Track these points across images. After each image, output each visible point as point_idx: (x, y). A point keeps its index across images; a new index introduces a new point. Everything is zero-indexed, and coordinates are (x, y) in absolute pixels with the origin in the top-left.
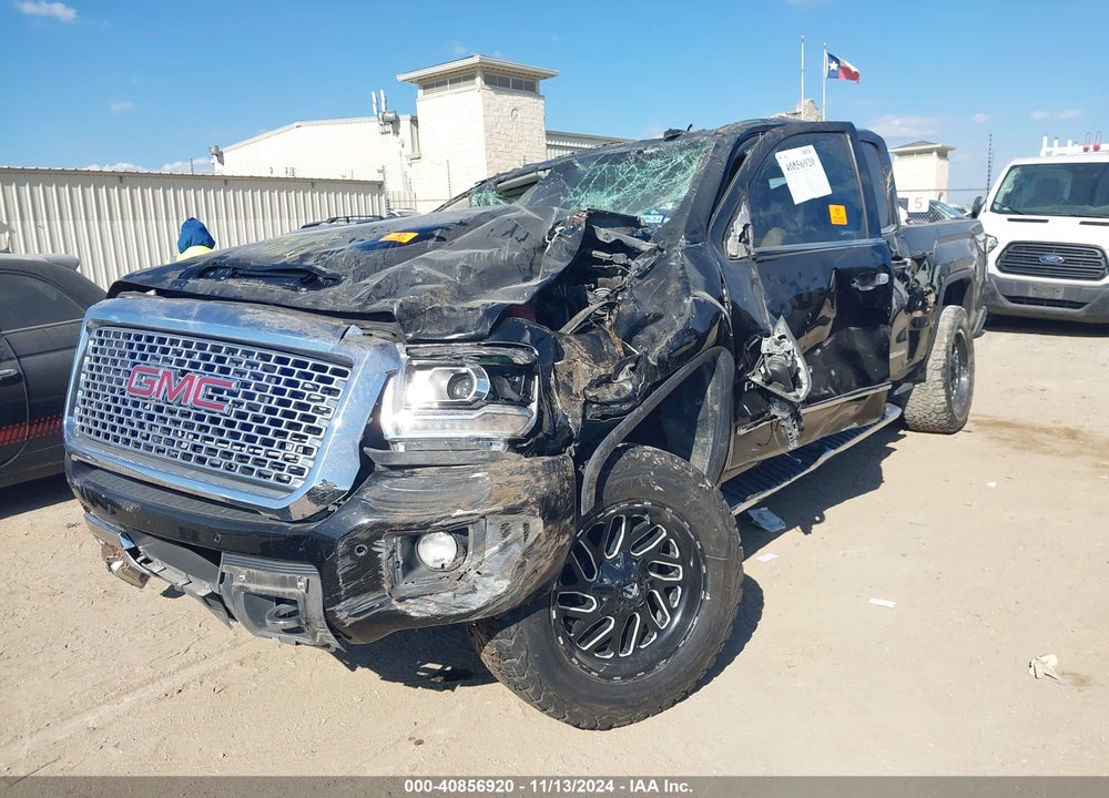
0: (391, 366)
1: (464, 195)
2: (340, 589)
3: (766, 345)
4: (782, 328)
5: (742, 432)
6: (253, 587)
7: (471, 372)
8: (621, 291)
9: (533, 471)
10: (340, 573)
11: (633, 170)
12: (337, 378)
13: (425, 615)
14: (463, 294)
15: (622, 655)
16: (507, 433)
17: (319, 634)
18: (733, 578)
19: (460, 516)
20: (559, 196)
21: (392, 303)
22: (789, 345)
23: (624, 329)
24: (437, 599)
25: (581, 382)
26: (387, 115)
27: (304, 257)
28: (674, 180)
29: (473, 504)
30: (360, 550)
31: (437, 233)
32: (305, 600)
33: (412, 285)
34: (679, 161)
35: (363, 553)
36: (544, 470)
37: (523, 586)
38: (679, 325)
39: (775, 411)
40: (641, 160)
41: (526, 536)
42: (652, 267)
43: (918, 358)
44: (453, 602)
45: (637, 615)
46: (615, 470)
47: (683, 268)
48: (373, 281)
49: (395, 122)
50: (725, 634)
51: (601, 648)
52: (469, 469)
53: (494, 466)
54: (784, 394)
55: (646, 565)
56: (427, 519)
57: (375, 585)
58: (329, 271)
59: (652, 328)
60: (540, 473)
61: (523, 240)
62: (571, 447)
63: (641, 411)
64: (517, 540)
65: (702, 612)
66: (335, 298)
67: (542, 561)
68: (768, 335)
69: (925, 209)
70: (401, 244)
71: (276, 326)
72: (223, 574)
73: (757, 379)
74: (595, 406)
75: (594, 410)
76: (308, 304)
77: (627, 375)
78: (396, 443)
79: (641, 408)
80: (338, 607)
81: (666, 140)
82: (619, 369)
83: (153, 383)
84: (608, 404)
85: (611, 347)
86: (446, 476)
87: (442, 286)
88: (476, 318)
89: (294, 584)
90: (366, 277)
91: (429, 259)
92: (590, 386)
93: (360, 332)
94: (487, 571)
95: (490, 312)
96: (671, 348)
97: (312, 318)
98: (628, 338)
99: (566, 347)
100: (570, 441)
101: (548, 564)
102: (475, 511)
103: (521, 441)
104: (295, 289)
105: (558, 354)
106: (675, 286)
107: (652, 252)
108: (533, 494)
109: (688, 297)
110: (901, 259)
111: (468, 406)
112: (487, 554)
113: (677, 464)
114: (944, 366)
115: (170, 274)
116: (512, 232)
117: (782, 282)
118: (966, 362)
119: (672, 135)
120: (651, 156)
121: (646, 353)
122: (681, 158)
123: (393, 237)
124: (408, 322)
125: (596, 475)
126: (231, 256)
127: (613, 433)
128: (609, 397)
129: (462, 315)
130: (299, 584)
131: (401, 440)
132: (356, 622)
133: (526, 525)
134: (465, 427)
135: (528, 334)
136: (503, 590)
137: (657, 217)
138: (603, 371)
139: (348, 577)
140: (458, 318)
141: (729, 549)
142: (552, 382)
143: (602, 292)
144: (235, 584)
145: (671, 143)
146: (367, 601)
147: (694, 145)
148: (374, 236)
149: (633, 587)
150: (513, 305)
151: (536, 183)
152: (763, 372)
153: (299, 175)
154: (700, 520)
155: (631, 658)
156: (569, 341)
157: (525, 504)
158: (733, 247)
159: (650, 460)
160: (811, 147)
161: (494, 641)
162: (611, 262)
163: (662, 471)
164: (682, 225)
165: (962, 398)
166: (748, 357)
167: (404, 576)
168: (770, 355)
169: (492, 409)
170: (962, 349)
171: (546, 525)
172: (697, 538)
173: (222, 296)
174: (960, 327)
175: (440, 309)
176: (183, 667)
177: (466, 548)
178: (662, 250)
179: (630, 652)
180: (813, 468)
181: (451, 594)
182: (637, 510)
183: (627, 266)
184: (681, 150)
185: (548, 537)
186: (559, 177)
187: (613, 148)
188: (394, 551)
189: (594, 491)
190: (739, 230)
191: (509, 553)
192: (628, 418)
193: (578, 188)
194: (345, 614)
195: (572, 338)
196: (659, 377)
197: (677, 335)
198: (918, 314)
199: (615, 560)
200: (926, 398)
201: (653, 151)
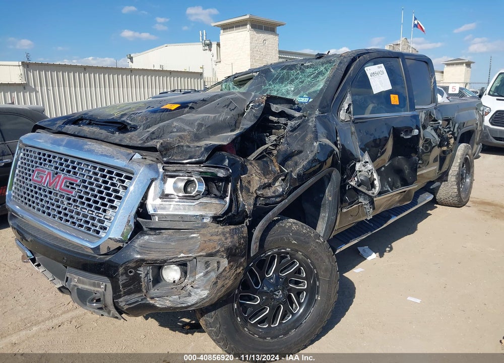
0: (153, 176)
1: (219, 83)
2: (121, 291)
3: (358, 166)
4: (367, 157)
5: (344, 210)
6: (80, 286)
7: (195, 180)
8: (283, 137)
9: (224, 234)
10: (120, 283)
11: (298, 73)
12: (127, 181)
13: (164, 306)
14: (197, 138)
15: (272, 326)
16: (212, 213)
17: (112, 312)
18: (333, 290)
19: (183, 257)
20: (262, 86)
21: (157, 142)
22: (370, 166)
23: (280, 158)
24: (170, 299)
25: (254, 186)
26: (206, 42)
27: (123, 115)
28: (318, 79)
29: (190, 251)
30: (131, 272)
31: (190, 105)
32: (104, 295)
33: (171, 133)
34: (321, 69)
35: (132, 274)
36: (230, 233)
37: (216, 293)
38: (311, 157)
39: (361, 200)
40: (302, 68)
41: (218, 268)
42: (299, 126)
43: (444, 169)
44: (179, 301)
45: (282, 306)
46: (271, 232)
47: (315, 126)
48: (152, 130)
49: (210, 45)
50: (327, 317)
51: (261, 322)
52: (189, 232)
53: (203, 231)
54: (366, 192)
55: (287, 280)
56: (165, 258)
57: (139, 290)
58: (132, 123)
59: (296, 158)
60: (228, 235)
61: (233, 110)
62: (247, 221)
63: (286, 202)
64: (213, 270)
65: (316, 305)
66: (131, 138)
67: (227, 281)
68: (359, 161)
69: (457, 92)
70: (171, 110)
71: (100, 152)
72: (67, 278)
73: (353, 183)
74: (262, 199)
75: (261, 201)
76: (117, 141)
77: (280, 183)
78: (154, 216)
79: (286, 200)
80: (120, 300)
81: (316, 59)
82: (275, 180)
83: (43, 177)
84: (269, 198)
85: (273, 167)
86: (178, 236)
87: (186, 133)
88: (200, 152)
89: (99, 287)
90: (149, 127)
91: (182, 119)
92: (259, 189)
93: (140, 157)
94: (197, 286)
95: (207, 149)
96: (305, 169)
97: (118, 148)
98: (282, 163)
99: (249, 167)
100: (247, 217)
101: (231, 282)
102: (190, 255)
103: (219, 217)
104: (113, 133)
105: (244, 171)
106: (310, 136)
107: (300, 117)
108: (223, 246)
109: (316, 142)
110: (437, 121)
111: (193, 198)
112: (197, 277)
113: (305, 229)
114: (457, 174)
115: (58, 122)
116: (228, 105)
117: (367, 134)
118: (470, 171)
119: (320, 56)
120: (308, 67)
121: (292, 171)
122: (322, 68)
123: (168, 106)
124: (164, 152)
125: (260, 235)
126: (90, 114)
127: (270, 213)
128: (270, 194)
129: (193, 150)
130: (102, 286)
131: (157, 215)
132: (129, 308)
133: (218, 262)
134: (191, 209)
135: (227, 161)
136: (205, 296)
137: (306, 99)
138: (266, 181)
139: (124, 286)
140: (191, 152)
141: (331, 274)
142: (238, 186)
143: (273, 138)
144: (73, 283)
145: (318, 60)
146: (135, 298)
147: (329, 62)
148: (159, 105)
149: (279, 292)
150: (220, 145)
151: (252, 78)
152: (356, 180)
153: (165, 69)
154: (316, 259)
155: (277, 328)
156: (251, 164)
157: (218, 251)
158: (343, 115)
159: (290, 227)
160: (382, 65)
161: (204, 318)
162: (278, 123)
163: (297, 234)
164: (318, 104)
165: (466, 189)
166: (348, 172)
167: (153, 286)
168: (360, 171)
169: (204, 200)
170: (467, 165)
171: (229, 262)
172: (315, 268)
173: (79, 135)
174: (467, 154)
175: (182, 146)
176: (64, 313)
177: (186, 273)
178: (305, 117)
179: (277, 324)
180: (385, 226)
181: (177, 297)
182: (283, 252)
183: (286, 124)
184: (323, 64)
185: (231, 268)
186: (263, 76)
187: (290, 62)
188: (148, 274)
189: (258, 244)
190: (346, 106)
191: (209, 277)
192: (279, 206)
193: (271, 82)
194: (124, 303)
195: (253, 162)
196: (297, 185)
197: (309, 162)
198: (445, 148)
199: (271, 278)
200: (447, 189)
201: (309, 64)
